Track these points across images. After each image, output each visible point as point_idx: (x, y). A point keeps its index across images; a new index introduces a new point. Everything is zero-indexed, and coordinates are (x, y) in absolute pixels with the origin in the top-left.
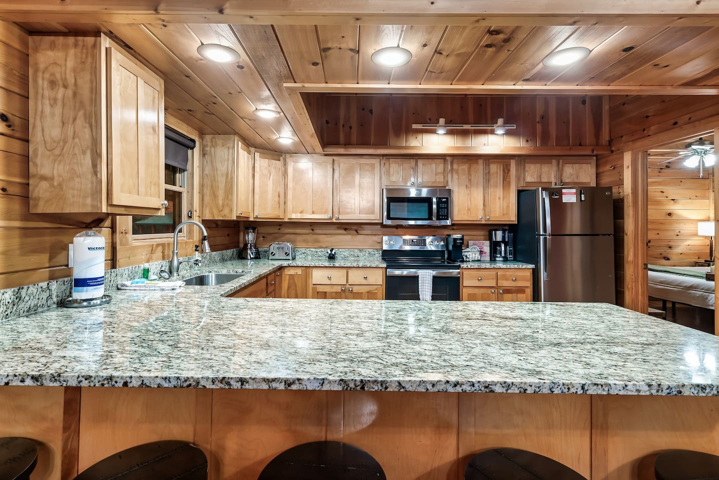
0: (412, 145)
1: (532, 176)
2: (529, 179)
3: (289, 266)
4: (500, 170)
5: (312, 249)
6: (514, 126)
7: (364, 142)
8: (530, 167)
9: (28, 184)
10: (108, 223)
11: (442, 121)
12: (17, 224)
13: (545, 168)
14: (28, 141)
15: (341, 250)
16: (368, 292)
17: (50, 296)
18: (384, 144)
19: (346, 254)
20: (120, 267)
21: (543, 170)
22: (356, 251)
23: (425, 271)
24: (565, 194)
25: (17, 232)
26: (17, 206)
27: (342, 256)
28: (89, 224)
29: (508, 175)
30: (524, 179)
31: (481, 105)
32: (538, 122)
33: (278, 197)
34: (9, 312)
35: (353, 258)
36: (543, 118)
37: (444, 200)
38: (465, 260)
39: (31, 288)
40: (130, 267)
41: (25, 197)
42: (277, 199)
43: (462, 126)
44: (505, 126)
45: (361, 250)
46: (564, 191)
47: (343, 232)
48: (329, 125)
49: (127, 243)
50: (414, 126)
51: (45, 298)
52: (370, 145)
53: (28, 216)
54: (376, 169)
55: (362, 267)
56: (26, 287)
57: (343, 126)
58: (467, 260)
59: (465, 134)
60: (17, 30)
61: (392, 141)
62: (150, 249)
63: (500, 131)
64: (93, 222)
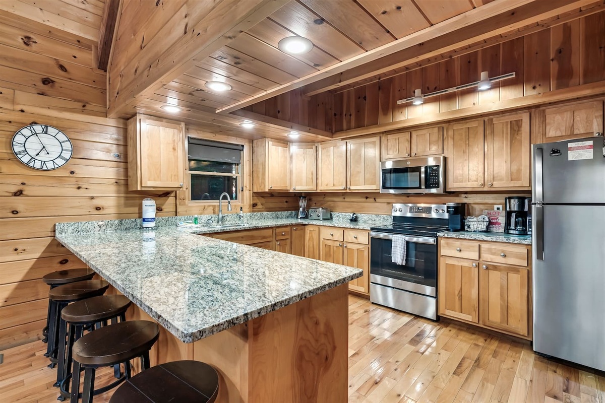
0: (398, 120)
1: (558, 128)
2: (552, 133)
3: (309, 224)
4: (507, 128)
5: (343, 213)
6: (513, 75)
7: (360, 125)
8: (554, 118)
9: (127, 180)
10: (173, 194)
11: (418, 92)
12: (123, 195)
13: (580, 116)
14: (127, 163)
15: (362, 215)
16: (358, 249)
17: (137, 225)
18: (375, 123)
19: (366, 218)
20: (179, 215)
21: (577, 118)
22: (374, 216)
23: (398, 236)
24: (571, 149)
25: (123, 198)
26: (122, 188)
27: (363, 219)
28: (161, 195)
29: (520, 132)
30: (544, 134)
31: (469, 62)
32: (552, 60)
33: (311, 175)
34: (117, 228)
35: (371, 222)
36: (560, 52)
37: (435, 168)
38: (466, 230)
39: (127, 220)
40: (186, 216)
41: (126, 185)
42: (310, 176)
43: (447, 91)
44: (490, 80)
45: (377, 215)
46: (570, 145)
47: (364, 200)
48: (337, 117)
49: (184, 204)
50: (399, 102)
51: (134, 225)
52: (364, 126)
53: (127, 192)
54: (377, 145)
55: (353, 229)
56: (124, 220)
57: (346, 115)
58: (469, 230)
59: (450, 97)
60: (122, 121)
61: (382, 119)
62: (203, 208)
63: (484, 87)
64: (163, 194)
